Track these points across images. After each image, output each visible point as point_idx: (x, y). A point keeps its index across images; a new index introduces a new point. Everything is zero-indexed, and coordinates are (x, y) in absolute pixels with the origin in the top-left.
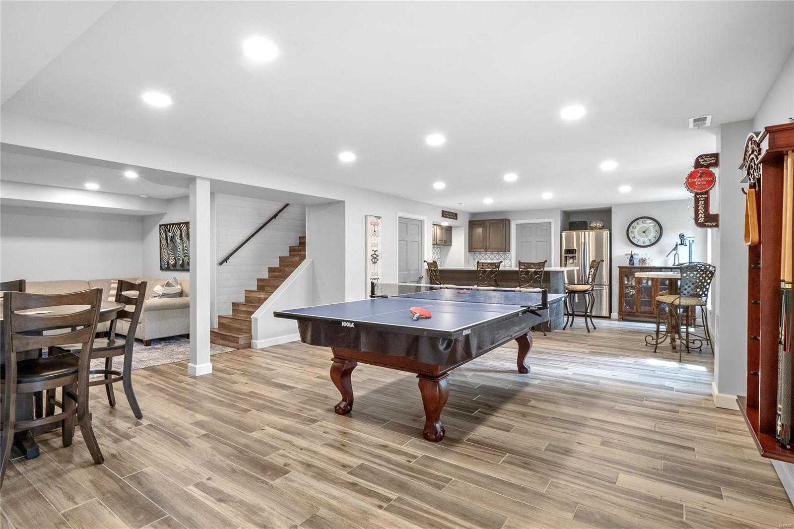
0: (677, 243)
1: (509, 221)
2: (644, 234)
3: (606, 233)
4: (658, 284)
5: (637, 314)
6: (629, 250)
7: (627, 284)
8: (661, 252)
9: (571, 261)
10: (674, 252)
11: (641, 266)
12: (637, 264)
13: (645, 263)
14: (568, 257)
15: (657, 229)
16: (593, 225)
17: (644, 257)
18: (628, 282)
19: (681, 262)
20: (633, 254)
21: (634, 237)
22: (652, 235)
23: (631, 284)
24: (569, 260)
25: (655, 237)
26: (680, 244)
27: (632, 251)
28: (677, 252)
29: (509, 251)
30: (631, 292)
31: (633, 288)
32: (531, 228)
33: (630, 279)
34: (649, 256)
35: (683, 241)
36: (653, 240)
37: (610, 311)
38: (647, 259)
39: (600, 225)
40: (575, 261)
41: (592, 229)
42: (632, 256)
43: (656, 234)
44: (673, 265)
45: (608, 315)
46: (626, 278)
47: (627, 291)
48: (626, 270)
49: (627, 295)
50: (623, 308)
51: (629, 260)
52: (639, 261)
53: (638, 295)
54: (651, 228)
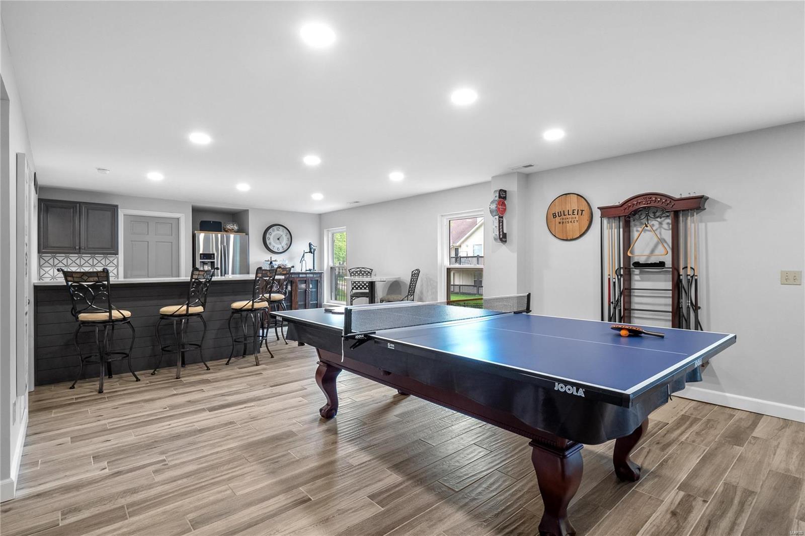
0: (304, 251)
1: (116, 208)
2: (278, 241)
6: (268, 256)
14: (203, 263)
15: (288, 236)
16: (229, 227)
17: (282, 262)
21: (270, 244)
22: (284, 243)
25: (287, 244)
26: (308, 252)
27: (270, 258)
29: (117, 254)
32: (148, 222)
34: (287, 262)
35: (311, 249)
36: (285, 247)
39: (237, 228)
41: (229, 231)
42: (271, 262)
43: (287, 242)
54: (284, 236)
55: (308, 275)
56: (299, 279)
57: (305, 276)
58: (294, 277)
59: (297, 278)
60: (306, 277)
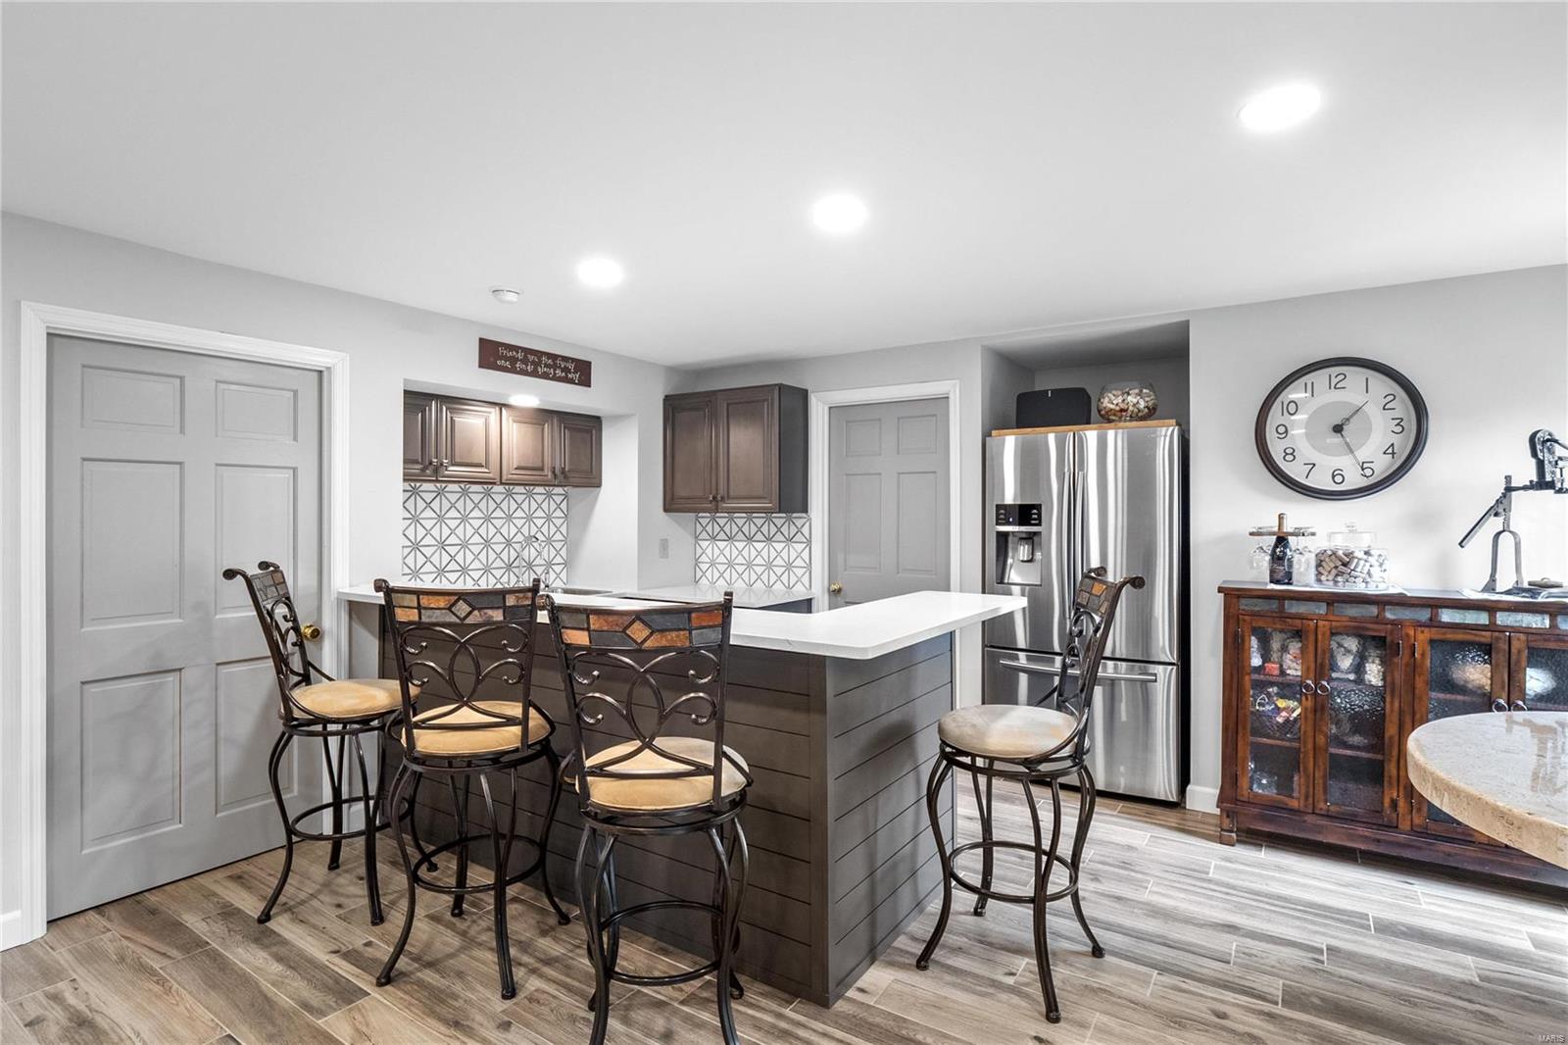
0: (1508, 479)
1: (804, 395)
2: (1336, 439)
3: (1165, 436)
4: (1419, 683)
5: (1309, 819)
6: (1269, 508)
7: (1258, 670)
8: (1424, 521)
9: (1023, 551)
10: (1495, 524)
11: (1327, 587)
12: (1305, 579)
13: (1350, 576)
14: (1010, 538)
15: (1397, 414)
16: (1111, 401)
17: (1340, 544)
18: (1266, 658)
19: (1529, 576)
20: (1288, 527)
21: (1291, 454)
22: (1376, 445)
23: (1283, 673)
24: (1016, 550)
25: (1391, 451)
26: (1532, 486)
27: (1281, 517)
28: (1506, 522)
29: (805, 510)
30: (1278, 710)
31: (1288, 689)
32: (880, 420)
33: (1275, 645)
34: (1365, 541)
35: (1548, 468)
36: (1382, 465)
37: (1184, 778)
38: (1359, 554)
39: (1142, 404)
40: (1038, 555)
41: (1108, 418)
42: (1281, 540)
43: (1396, 439)
44: (1486, 589)
45: (1173, 798)
46: (1254, 642)
47: (1262, 705)
48: (1260, 606)
49: (1261, 725)
50: (1244, 783)
51: (1268, 558)
52: (1319, 565)
53: (1316, 728)
54: (1373, 411)
55: (1502, 619)
56: (1435, 634)
57: (1483, 618)
58: (1393, 623)
59: (1419, 625)
60: (1491, 627)
